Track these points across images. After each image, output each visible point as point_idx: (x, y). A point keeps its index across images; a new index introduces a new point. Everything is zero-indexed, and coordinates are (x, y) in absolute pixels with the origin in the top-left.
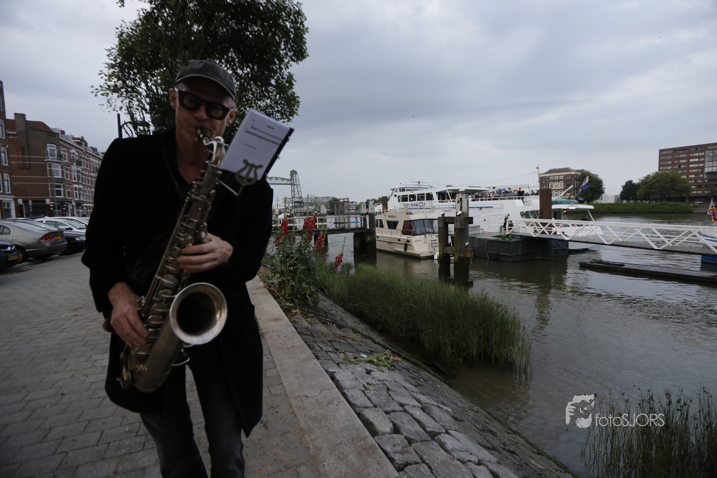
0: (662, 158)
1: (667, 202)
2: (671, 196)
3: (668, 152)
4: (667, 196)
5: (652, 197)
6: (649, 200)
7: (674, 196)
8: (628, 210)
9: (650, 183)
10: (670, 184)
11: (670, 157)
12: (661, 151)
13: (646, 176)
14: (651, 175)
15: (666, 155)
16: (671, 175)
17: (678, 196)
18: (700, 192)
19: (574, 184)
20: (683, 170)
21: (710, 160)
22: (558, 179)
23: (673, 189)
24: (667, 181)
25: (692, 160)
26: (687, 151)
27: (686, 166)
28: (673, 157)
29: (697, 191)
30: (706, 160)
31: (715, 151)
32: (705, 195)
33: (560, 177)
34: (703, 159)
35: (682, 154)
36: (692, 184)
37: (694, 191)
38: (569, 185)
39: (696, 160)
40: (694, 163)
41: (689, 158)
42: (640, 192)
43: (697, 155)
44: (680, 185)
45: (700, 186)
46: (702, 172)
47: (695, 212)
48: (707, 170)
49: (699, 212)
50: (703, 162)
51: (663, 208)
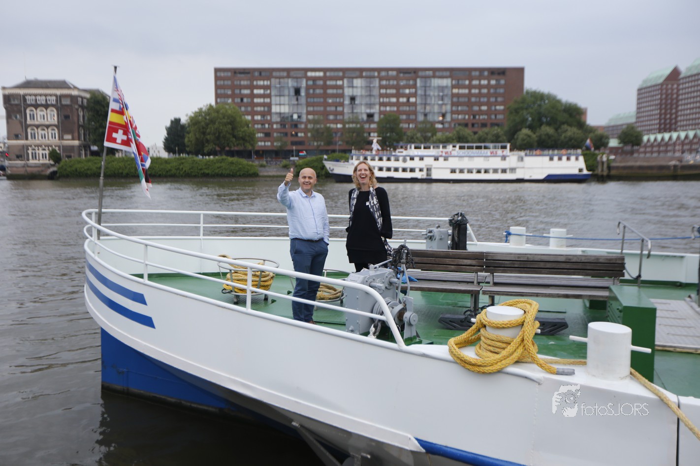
0: (219, 83)
1: (224, 157)
2: (232, 149)
3: (226, 74)
4: (227, 149)
5: (206, 150)
6: (203, 155)
7: (236, 148)
8: (170, 170)
9: (203, 123)
10: (230, 126)
11: (229, 83)
12: (217, 70)
13: (197, 110)
14: (204, 109)
15: (223, 79)
16: (230, 112)
17: (241, 148)
18: (268, 144)
19: (78, 116)
20: (246, 106)
21: (277, 94)
22: (44, 102)
23: (234, 136)
24: (225, 121)
25: (256, 91)
26: (249, 75)
27: (249, 100)
28: (233, 82)
29: (265, 142)
30: (273, 93)
31: (282, 80)
32: (275, 149)
33: (48, 98)
34: (268, 92)
35: (244, 80)
36: (259, 131)
37: (261, 141)
38: (67, 117)
39: (261, 91)
40: (259, 96)
41: (252, 87)
42: (189, 139)
43: (261, 83)
44: (243, 130)
45: (267, 134)
46: (269, 112)
47: (261, 174)
48: (275, 109)
49: (266, 174)
50: (269, 96)
51: (220, 167)
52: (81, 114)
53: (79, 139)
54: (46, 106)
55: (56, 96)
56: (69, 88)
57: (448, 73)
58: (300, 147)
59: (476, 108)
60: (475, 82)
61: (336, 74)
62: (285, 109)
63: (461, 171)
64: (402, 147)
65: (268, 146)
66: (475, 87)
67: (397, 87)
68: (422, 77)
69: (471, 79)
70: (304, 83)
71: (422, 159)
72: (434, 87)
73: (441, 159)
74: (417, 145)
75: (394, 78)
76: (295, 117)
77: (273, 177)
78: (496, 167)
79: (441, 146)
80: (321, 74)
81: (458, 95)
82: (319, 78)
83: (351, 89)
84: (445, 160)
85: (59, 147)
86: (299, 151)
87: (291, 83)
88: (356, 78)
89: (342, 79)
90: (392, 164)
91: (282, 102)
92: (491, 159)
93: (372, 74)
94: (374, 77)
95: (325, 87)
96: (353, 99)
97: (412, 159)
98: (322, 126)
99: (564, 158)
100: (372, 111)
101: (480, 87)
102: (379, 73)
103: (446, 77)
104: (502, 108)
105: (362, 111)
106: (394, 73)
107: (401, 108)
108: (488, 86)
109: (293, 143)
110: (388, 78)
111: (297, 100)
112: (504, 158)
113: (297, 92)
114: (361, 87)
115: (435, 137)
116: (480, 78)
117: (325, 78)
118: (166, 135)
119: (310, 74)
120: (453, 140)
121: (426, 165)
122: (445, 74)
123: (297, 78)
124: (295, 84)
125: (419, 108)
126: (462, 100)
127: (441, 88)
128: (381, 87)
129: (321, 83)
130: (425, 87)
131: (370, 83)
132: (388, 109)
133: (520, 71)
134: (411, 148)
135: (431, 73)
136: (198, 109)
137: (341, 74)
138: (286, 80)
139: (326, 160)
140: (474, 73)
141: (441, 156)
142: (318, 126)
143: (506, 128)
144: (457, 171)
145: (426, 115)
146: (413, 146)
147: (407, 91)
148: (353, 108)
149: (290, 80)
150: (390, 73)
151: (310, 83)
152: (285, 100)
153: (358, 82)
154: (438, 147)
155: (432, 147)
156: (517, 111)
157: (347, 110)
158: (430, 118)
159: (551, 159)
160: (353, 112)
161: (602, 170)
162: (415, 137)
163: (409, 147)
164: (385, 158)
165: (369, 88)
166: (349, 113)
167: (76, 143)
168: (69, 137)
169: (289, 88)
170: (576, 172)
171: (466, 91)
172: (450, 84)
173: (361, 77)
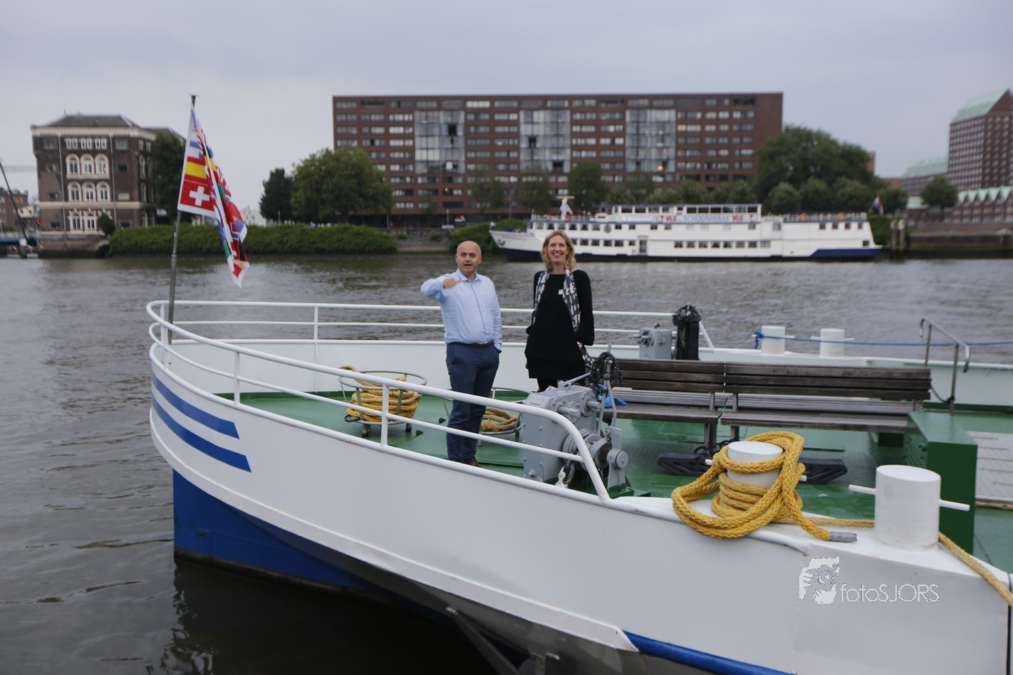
0: (339, 118)
1: (347, 225)
2: (359, 213)
3: (349, 105)
4: (351, 213)
5: (321, 215)
6: (317, 222)
7: (364, 213)
8: (269, 244)
9: (316, 177)
10: (355, 180)
11: (354, 117)
12: (337, 100)
13: (308, 157)
14: (318, 157)
15: (346, 112)
16: (355, 160)
17: (371, 212)
18: (411, 205)
19: (139, 166)
20: (379, 150)
21: (423, 133)
22: (90, 147)
23: (361, 195)
24: (348, 172)
25: (392, 130)
26: (383, 107)
27: (383, 143)
28: (359, 117)
29: (405, 203)
30: (417, 133)
31: (430, 114)
32: (419, 213)
33: (97, 141)
34: (411, 130)
35: (375, 114)
36: (397, 187)
37: (400, 202)
38: (123, 168)
39: (400, 130)
40: (397, 137)
41: (387, 124)
42: (297, 199)
43: (400, 117)
44: (373, 185)
45: (409, 192)
46: (412, 160)
47: (400, 249)
48: (420, 155)
49: (407, 249)
50: (412, 136)
51: (341, 240)
52: (143, 164)
53: (140, 200)
54: (94, 153)
55: (107, 137)
56: (126, 126)
57: (671, 103)
58: (456, 211)
59: (712, 153)
60: (711, 115)
61: (508, 104)
62: (434, 156)
63: (691, 245)
64: (603, 211)
65: (410, 209)
66: (711, 122)
67: (597, 123)
68: (633, 108)
69: (704, 111)
70: (461, 118)
71: (632, 227)
72: (651, 123)
73: (661, 227)
74: (626, 207)
75: (591, 109)
76: (449, 166)
77: (418, 253)
78: (740, 238)
79: (661, 208)
80: (487, 104)
81: (686, 134)
82: (484, 110)
83: (529, 127)
84: (666, 229)
85: (112, 211)
86: (455, 216)
87: (443, 117)
88: (538, 109)
89: (516, 111)
90: (590, 234)
91: (430, 146)
92: (734, 227)
93: (560, 103)
94: (563, 108)
95: (492, 123)
96: (532, 140)
97: (618, 227)
98: (488, 180)
99: (842, 225)
100: (561, 158)
101: (718, 122)
102: (570, 103)
103: (668, 108)
104: (750, 152)
105: (546, 157)
106: (593, 102)
107: (603, 154)
108: (730, 121)
109: (446, 205)
110: (583, 110)
111: (452, 142)
112: (752, 225)
113: (452, 130)
114: (545, 123)
115: (651, 196)
116: (718, 109)
117: (491, 111)
118: (264, 194)
119: (470, 104)
120: (678, 199)
121: (639, 237)
122: (667, 103)
123: (451, 110)
124: (449, 120)
125: (629, 154)
126: (691, 141)
127: (661, 124)
128: (574, 122)
129: (487, 117)
130: (637, 123)
131: (558, 117)
132: (584, 154)
133: (776, 99)
134: (616, 211)
135: (646, 102)
136: (310, 156)
137: (515, 104)
138: (436, 113)
139: (493, 228)
140: (708, 102)
141: (661, 223)
142: (483, 180)
143: (756, 182)
144: (685, 245)
145: (638, 163)
146: (620, 208)
147: (611, 129)
148: (532, 154)
149: (441, 114)
150: (587, 102)
151: (471, 117)
152: (434, 142)
153: (540, 116)
154: (657, 210)
155: (647, 210)
156: (771, 157)
157: (524, 156)
158: (645, 167)
159: (822, 227)
160: (532, 160)
161: (898, 243)
162: (623, 196)
163: (614, 209)
164: (579, 226)
165: (556, 124)
166: (527, 161)
167: (136, 205)
168: (127, 196)
169: (440, 125)
170: (858, 245)
171: (698, 128)
172: (673, 119)
173: (544, 108)
